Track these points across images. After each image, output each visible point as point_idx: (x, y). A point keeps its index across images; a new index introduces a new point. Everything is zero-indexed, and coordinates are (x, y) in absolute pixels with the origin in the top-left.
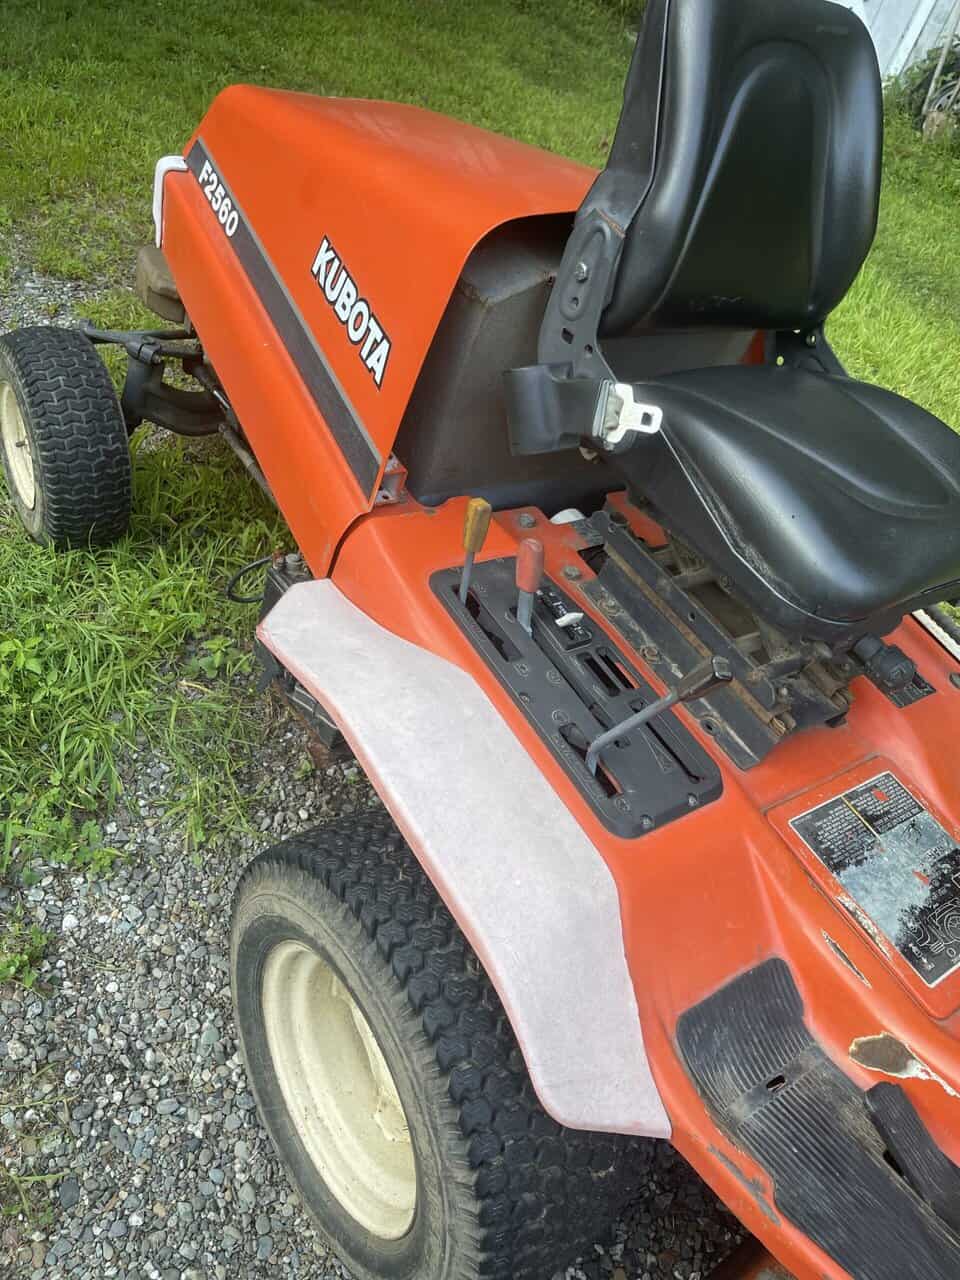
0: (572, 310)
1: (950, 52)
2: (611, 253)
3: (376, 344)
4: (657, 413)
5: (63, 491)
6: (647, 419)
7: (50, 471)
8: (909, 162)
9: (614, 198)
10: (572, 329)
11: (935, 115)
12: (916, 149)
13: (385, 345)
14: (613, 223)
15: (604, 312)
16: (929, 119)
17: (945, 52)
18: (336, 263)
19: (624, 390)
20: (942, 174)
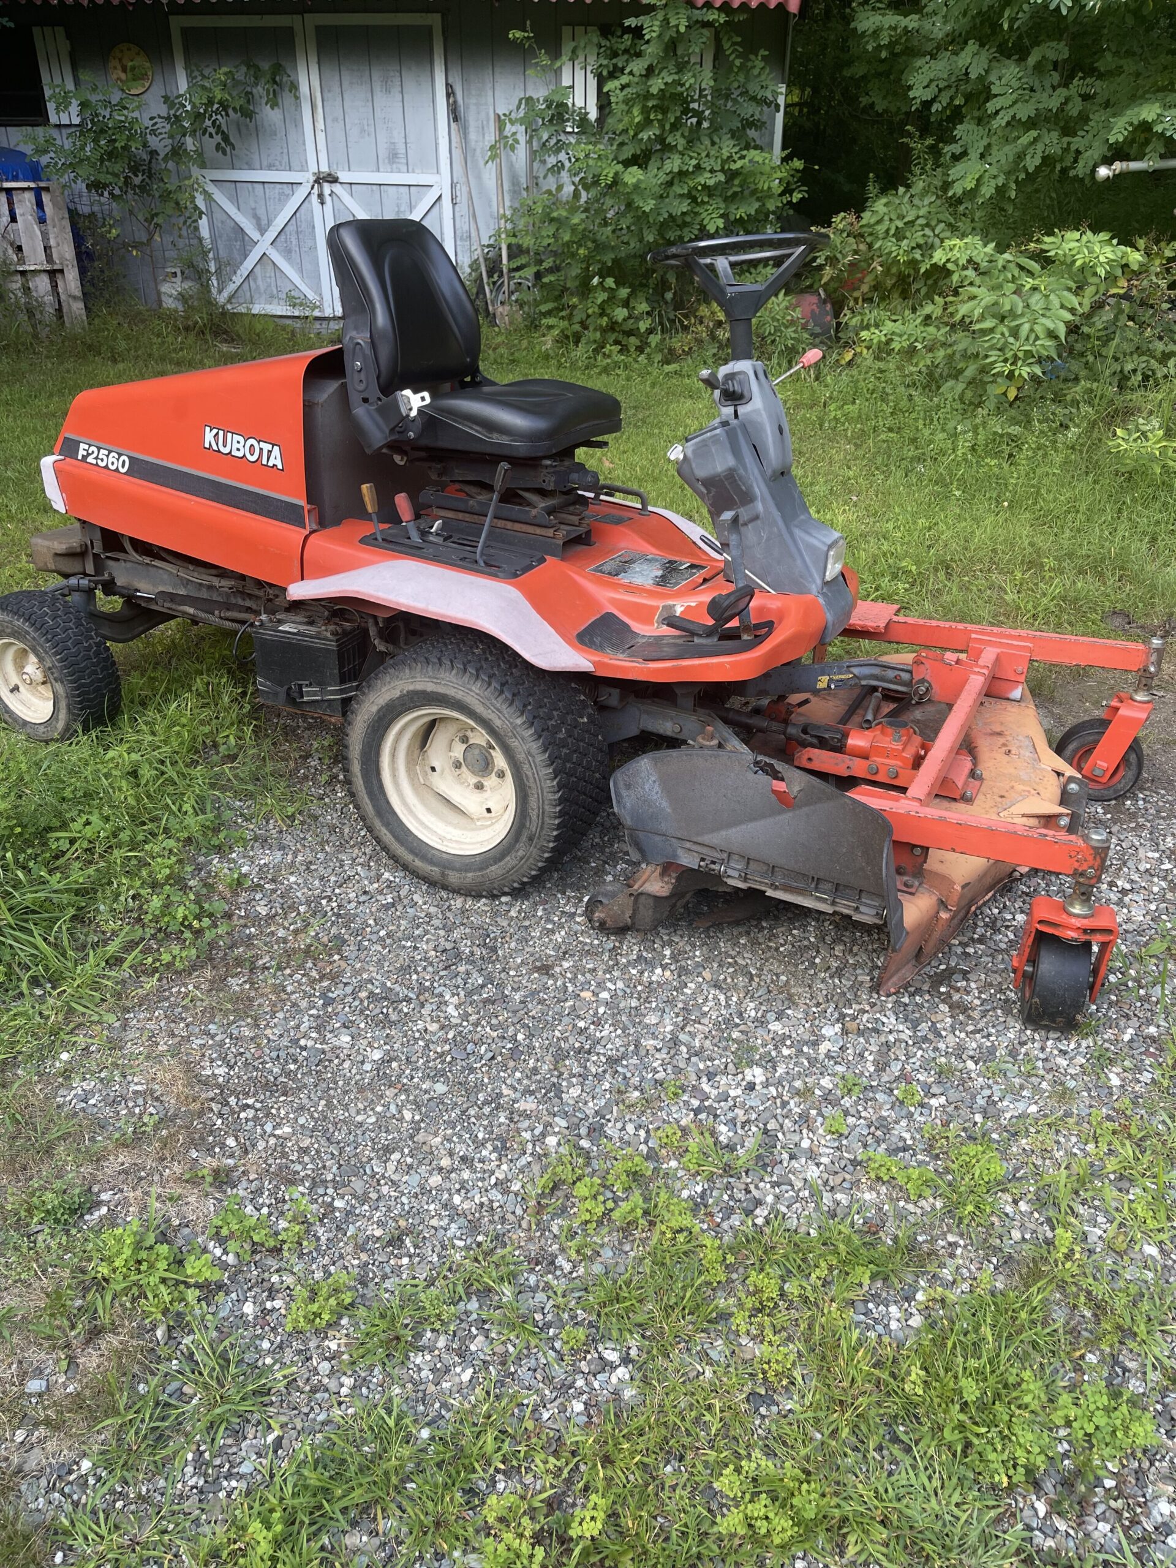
0: (361, 387)
1: (486, 260)
2: (368, 351)
3: (270, 452)
4: (426, 394)
5: (80, 679)
6: (423, 399)
7: (66, 667)
8: (502, 350)
9: (356, 328)
10: (366, 395)
11: (500, 309)
12: (499, 339)
13: (276, 448)
14: (362, 338)
15: (378, 378)
16: (498, 314)
17: (481, 260)
18: (221, 433)
19: (408, 392)
20: (531, 347)
